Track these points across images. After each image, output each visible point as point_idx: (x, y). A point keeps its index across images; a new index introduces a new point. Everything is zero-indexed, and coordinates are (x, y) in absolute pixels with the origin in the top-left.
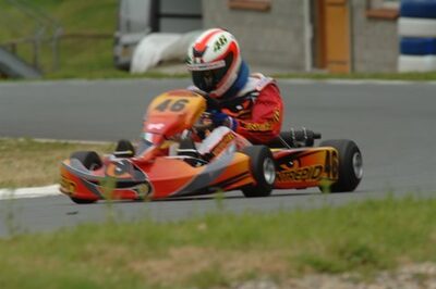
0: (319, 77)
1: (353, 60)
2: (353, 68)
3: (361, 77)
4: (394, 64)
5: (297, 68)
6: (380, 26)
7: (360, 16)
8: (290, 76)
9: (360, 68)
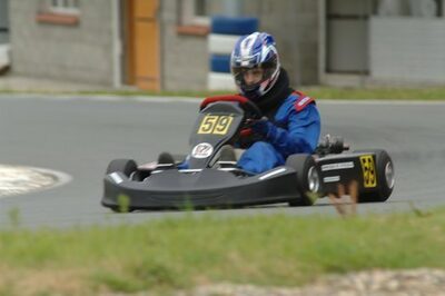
0: (127, 94)
1: (163, 77)
2: (163, 85)
3: (171, 94)
4: (204, 82)
5: (105, 84)
6: (190, 44)
7: (171, 31)
8: (98, 93)
9: (170, 85)
